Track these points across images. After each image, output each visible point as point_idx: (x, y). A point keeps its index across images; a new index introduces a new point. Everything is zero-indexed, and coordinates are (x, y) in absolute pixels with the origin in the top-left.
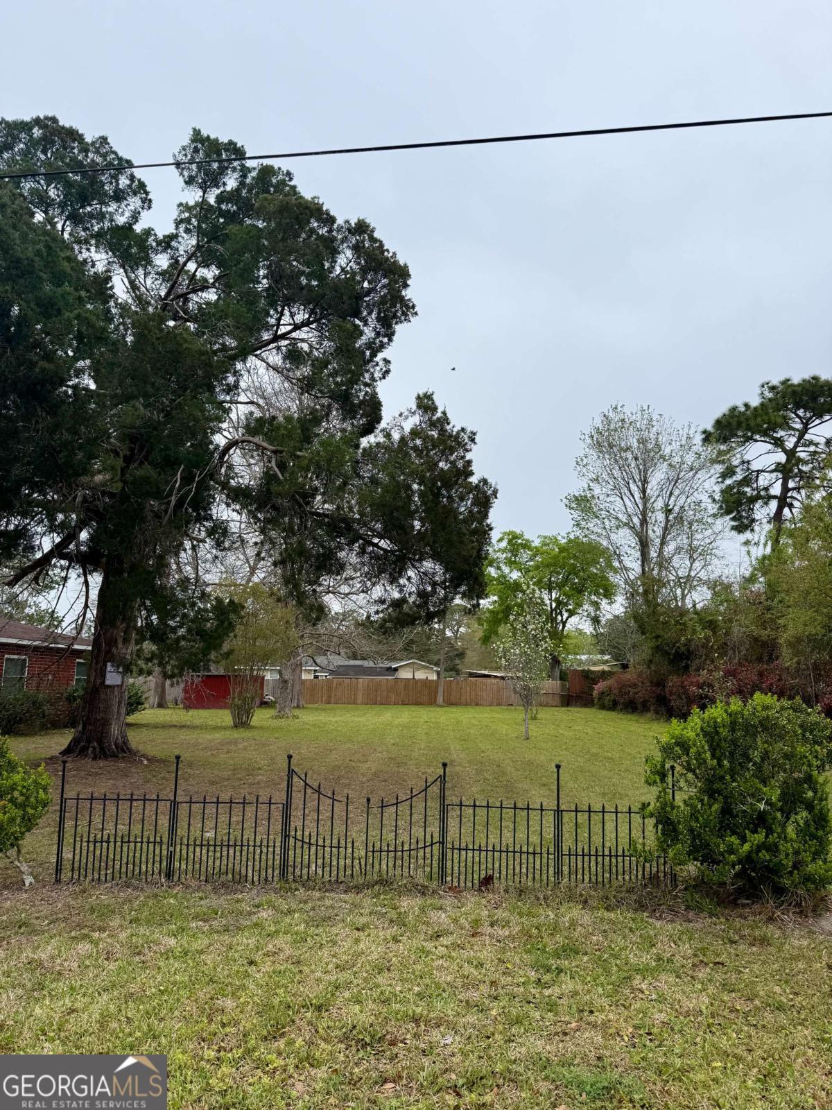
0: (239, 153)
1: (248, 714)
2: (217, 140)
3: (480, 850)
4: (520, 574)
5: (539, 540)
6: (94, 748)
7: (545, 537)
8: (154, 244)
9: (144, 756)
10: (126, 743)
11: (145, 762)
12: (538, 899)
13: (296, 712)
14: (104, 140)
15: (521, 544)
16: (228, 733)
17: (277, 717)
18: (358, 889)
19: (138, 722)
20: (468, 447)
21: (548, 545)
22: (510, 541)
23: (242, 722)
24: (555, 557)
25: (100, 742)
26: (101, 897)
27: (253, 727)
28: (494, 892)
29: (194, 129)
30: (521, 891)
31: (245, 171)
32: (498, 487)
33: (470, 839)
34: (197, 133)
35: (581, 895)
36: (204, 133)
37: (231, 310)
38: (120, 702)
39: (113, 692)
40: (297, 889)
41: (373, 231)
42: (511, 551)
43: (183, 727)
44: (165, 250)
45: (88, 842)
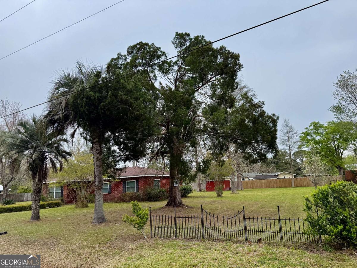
0: (188, 35)
1: (221, 192)
2: (182, 33)
3: (265, 232)
4: (320, 137)
5: (326, 124)
6: (173, 204)
7: (329, 122)
8: (173, 64)
9: (187, 206)
10: (181, 202)
11: (186, 208)
12: (274, 246)
13: (238, 192)
14: (153, 44)
15: (319, 126)
16: (215, 199)
17: (232, 193)
18: (222, 241)
19: (192, 196)
20: (262, 106)
21: (330, 125)
22: (314, 126)
23: (220, 195)
24: (334, 129)
25: (174, 202)
26: (160, 241)
27: (223, 197)
28: (261, 243)
29: (176, 32)
30: (269, 243)
31: (190, 39)
32: (279, 116)
33: (266, 229)
34: (177, 33)
35: (288, 245)
36: (179, 32)
37: (188, 82)
38: (178, 191)
39: (176, 188)
40: (206, 241)
41: (225, 48)
42: (316, 129)
43: (203, 197)
44: (176, 65)
45: (157, 228)
